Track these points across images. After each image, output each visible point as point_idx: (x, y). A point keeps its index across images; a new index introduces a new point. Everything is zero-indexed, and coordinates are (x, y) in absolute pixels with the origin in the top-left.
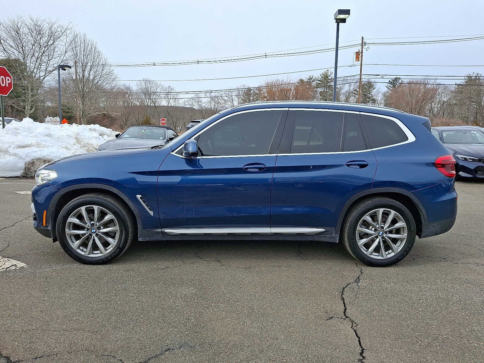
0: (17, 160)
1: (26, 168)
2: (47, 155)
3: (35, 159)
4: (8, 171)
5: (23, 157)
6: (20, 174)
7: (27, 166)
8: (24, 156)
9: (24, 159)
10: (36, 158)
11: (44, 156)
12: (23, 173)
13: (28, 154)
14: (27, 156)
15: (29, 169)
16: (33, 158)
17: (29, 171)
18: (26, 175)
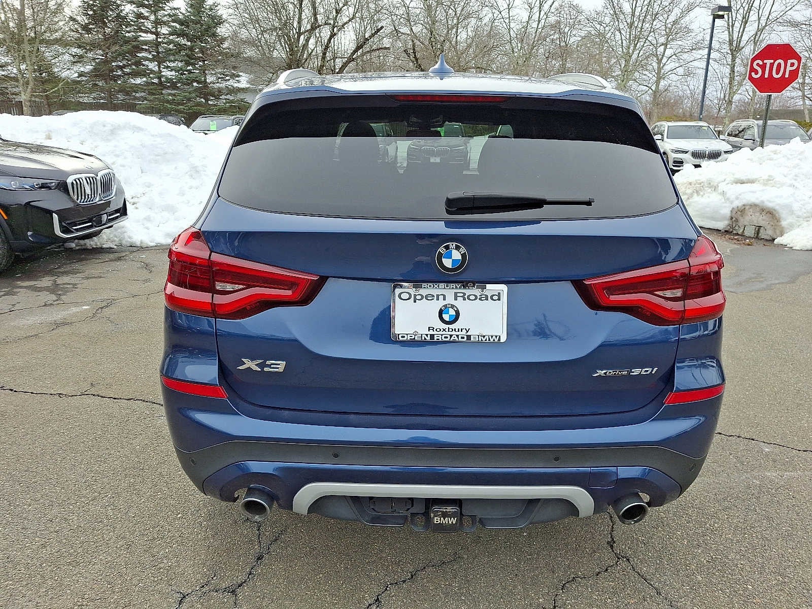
0: (723, 203)
1: (732, 218)
2: (768, 201)
3: (747, 205)
4: (708, 218)
5: (731, 199)
6: (723, 227)
7: (733, 214)
8: (733, 197)
9: (732, 202)
10: (750, 203)
11: (763, 202)
12: (729, 225)
13: (740, 195)
14: (737, 198)
15: (737, 221)
16: (745, 202)
17: (737, 223)
18: (731, 230)
